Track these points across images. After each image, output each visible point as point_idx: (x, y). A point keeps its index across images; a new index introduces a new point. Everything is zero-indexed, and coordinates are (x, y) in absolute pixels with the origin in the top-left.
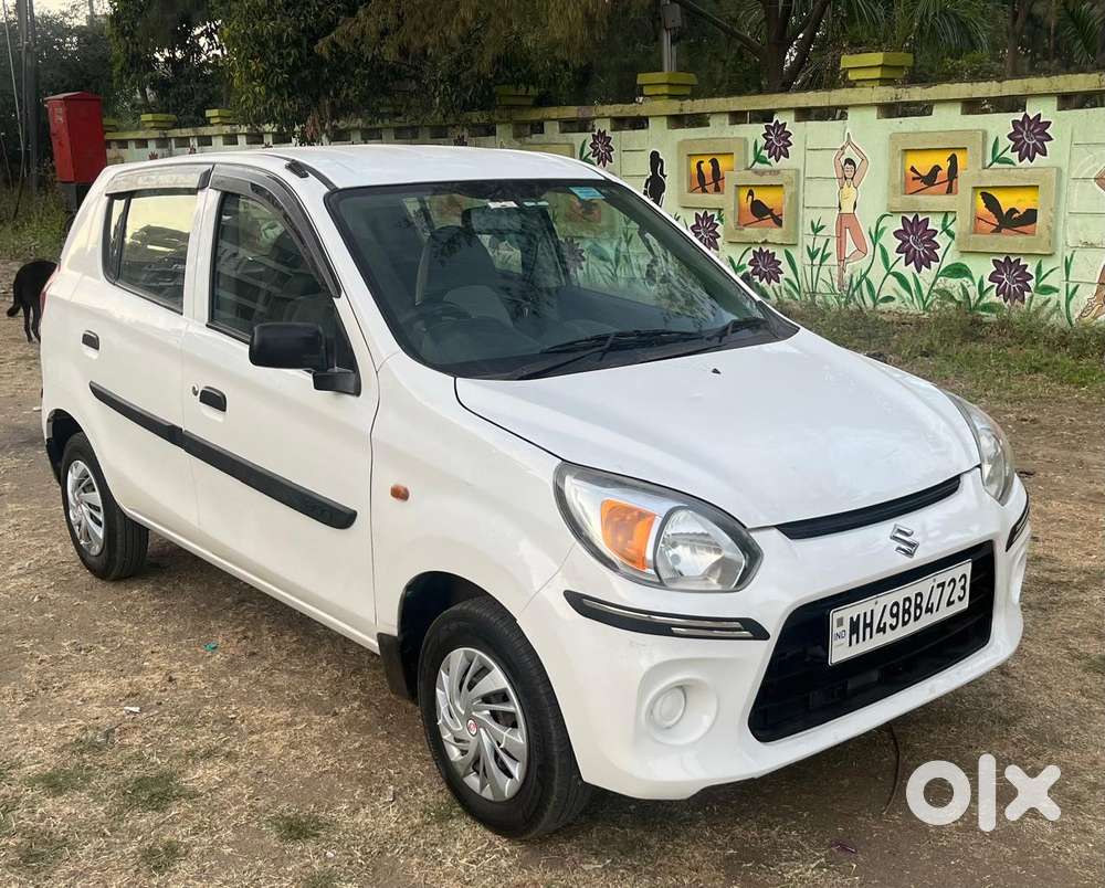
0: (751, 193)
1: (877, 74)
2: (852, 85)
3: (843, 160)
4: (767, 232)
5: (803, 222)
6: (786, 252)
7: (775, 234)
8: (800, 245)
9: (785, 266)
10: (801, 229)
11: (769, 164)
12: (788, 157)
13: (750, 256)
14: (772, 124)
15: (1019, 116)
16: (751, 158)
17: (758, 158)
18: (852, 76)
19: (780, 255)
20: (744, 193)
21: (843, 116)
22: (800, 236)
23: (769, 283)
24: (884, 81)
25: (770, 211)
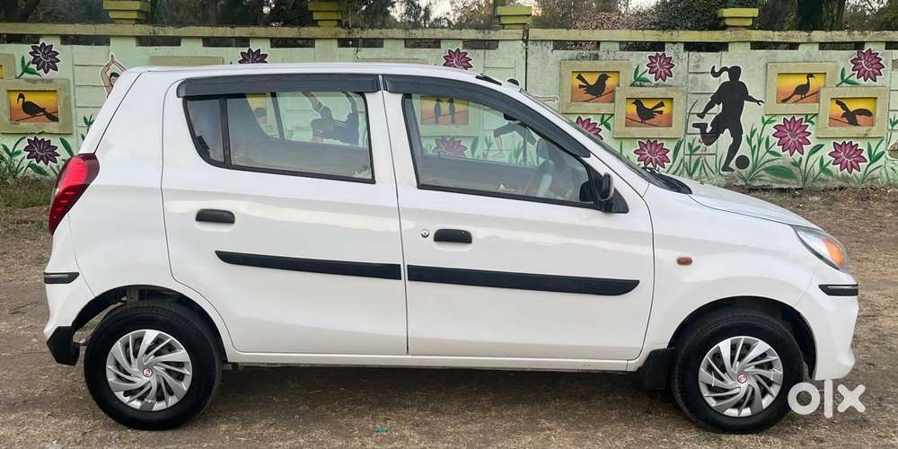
0: (21, 96)
1: (135, 15)
2: (112, 21)
3: (109, 74)
4: (44, 126)
5: (76, 118)
6: (62, 140)
7: (52, 127)
8: (75, 133)
9: (61, 150)
10: (74, 123)
11: (38, 74)
12: (57, 70)
13: (25, 143)
14: (39, 45)
15: (246, 50)
16: (19, 70)
17: (26, 70)
18: (112, 15)
19: (55, 142)
20: (15, 97)
21: (108, 43)
22: (75, 128)
23: (47, 164)
24: (138, 21)
25: (43, 110)
